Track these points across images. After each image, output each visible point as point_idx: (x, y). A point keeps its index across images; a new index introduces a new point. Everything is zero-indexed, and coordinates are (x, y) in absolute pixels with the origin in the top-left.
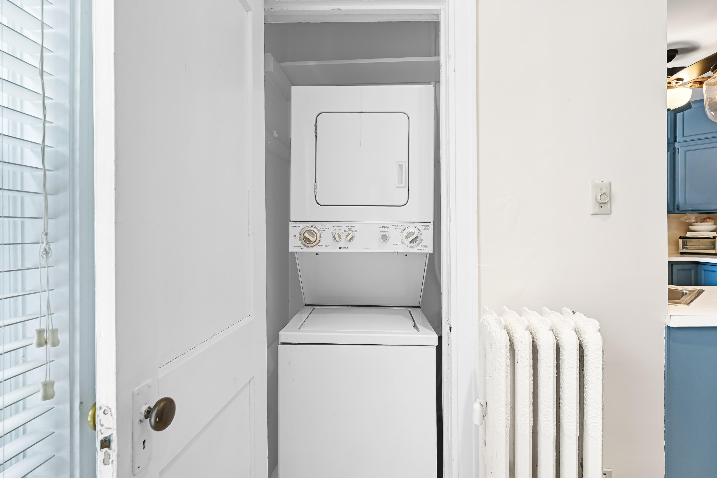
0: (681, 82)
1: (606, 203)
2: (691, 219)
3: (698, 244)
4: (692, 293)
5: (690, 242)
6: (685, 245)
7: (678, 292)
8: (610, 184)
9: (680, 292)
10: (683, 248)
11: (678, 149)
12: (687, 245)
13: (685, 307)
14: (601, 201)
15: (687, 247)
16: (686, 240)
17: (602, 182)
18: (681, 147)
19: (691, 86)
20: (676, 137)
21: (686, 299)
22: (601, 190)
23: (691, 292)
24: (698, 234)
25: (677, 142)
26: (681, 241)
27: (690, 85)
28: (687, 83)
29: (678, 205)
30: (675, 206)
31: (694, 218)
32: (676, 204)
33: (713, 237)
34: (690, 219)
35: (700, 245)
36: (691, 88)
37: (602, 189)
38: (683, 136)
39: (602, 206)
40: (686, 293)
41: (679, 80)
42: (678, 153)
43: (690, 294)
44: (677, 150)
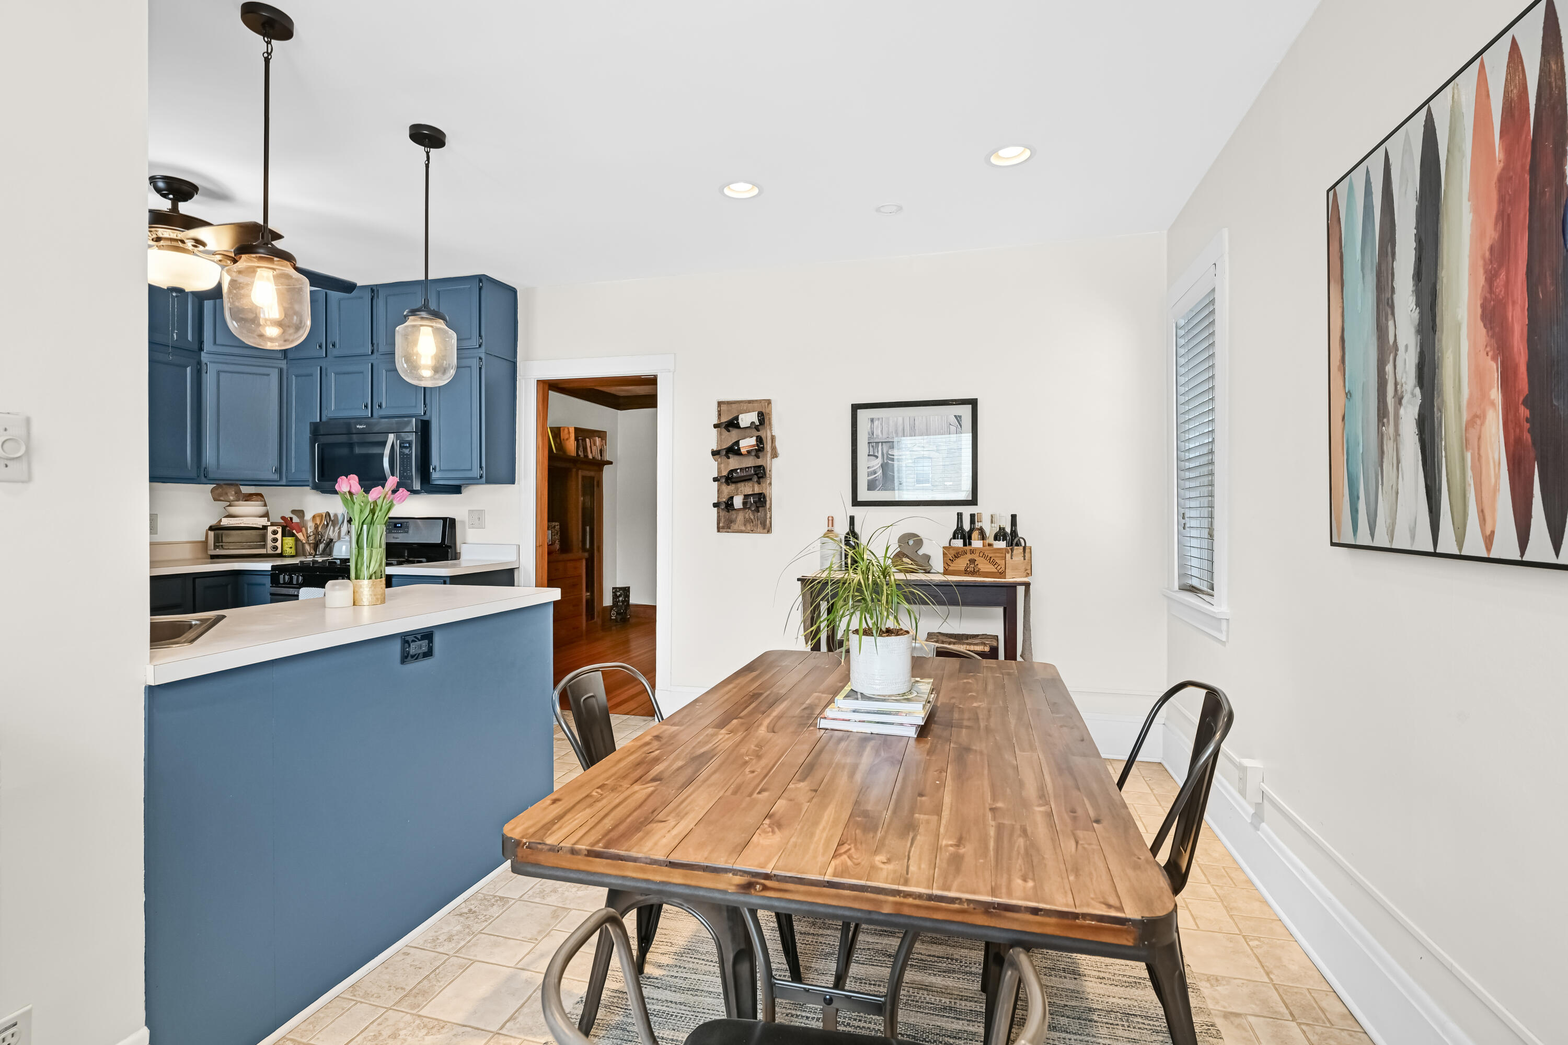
0: (201, 248)
1: (17, 458)
2: (229, 494)
3: (239, 539)
4: (205, 623)
5: (228, 535)
6: (218, 540)
7: (184, 625)
8: (28, 421)
9: (187, 625)
10: (216, 547)
11: (206, 364)
12: (222, 542)
13: (187, 647)
14: (4, 453)
15: (222, 546)
16: (220, 532)
17: (8, 413)
18: (210, 362)
19: (220, 261)
20: (203, 341)
21: (191, 634)
22: (6, 430)
23: (203, 621)
24: (239, 522)
25: (205, 351)
26: (211, 534)
27: (219, 257)
28: (214, 253)
29: (206, 468)
30: (200, 471)
31: (233, 493)
32: (204, 466)
33: (263, 526)
34: (227, 494)
35: (243, 541)
36: (219, 264)
37: (7, 428)
38: (215, 343)
39: (8, 464)
40: (196, 625)
41: (198, 242)
42: (207, 372)
43: (200, 625)
44: (204, 367)
